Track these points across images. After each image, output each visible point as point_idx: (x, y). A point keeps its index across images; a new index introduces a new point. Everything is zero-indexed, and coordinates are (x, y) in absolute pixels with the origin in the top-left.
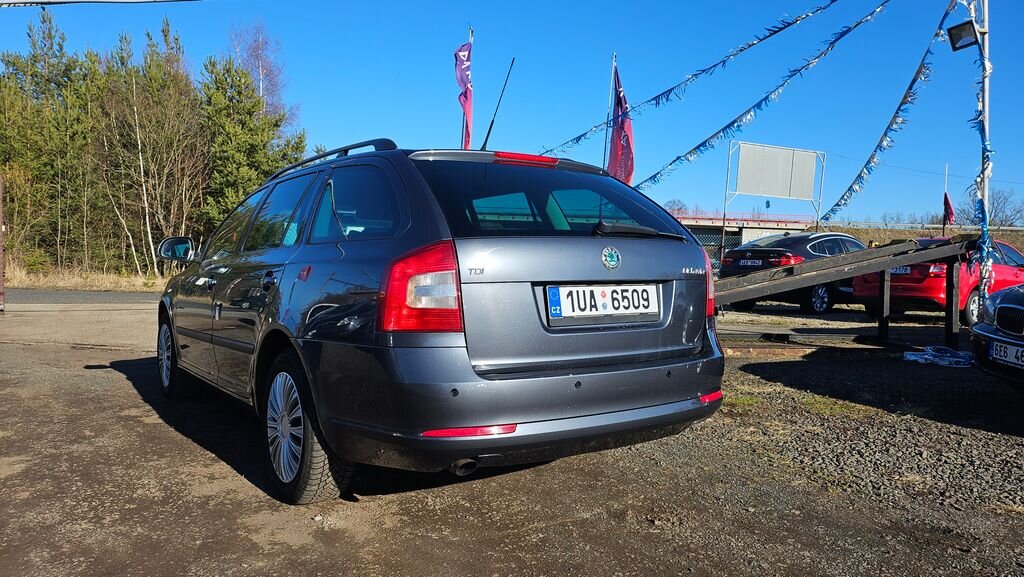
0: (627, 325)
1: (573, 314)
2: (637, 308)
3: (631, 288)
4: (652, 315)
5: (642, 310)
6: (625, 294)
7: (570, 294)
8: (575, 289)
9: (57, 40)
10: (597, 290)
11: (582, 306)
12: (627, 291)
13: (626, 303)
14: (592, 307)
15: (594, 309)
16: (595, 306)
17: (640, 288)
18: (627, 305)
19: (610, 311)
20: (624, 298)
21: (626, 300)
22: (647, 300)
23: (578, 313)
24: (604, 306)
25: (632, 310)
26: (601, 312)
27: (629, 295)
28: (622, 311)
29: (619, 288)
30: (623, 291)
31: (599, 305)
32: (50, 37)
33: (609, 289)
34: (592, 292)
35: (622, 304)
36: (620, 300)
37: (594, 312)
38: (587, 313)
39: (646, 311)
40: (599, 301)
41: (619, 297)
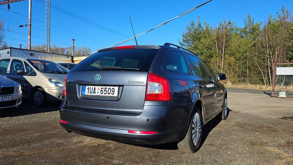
0: (105, 99)
1: (88, 94)
2: (109, 94)
3: (108, 87)
4: (115, 97)
5: (111, 95)
6: (106, 89)
7: (88, 88)
8: (90, 87)
9: (252, 21)
10: (97, 87)
11: (91, 92)
12: (107, 88)
13: (105, 92)
14: (94, 92)
15: (94, 93)
16: (95, 92)
17: (111, 88)
18: (105, 93)
19: (100, 94)
20: (105, 90)
21: (106, 91)
22: (114, 92)
23: (89, 94)
24: (98, 93)
25: (107, 95)
26: (96, 94)
27: (107, 90)
28: (103, 95)
29: (104, 87)
30: (105, 88)
31: (96, 92)
32: (250, 21)
33: (100, 87)
34: (95, 88)
35: (104, 92)
36: (104, 91)
37: (94, 94)
38: (92, 94)
39: (112, 95)
40: (97, 91)
41: (104, 90)
